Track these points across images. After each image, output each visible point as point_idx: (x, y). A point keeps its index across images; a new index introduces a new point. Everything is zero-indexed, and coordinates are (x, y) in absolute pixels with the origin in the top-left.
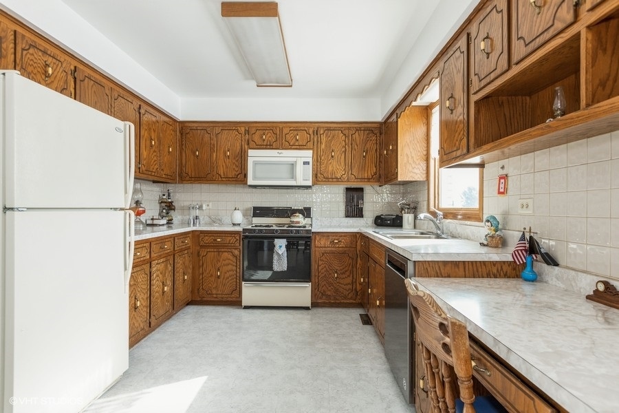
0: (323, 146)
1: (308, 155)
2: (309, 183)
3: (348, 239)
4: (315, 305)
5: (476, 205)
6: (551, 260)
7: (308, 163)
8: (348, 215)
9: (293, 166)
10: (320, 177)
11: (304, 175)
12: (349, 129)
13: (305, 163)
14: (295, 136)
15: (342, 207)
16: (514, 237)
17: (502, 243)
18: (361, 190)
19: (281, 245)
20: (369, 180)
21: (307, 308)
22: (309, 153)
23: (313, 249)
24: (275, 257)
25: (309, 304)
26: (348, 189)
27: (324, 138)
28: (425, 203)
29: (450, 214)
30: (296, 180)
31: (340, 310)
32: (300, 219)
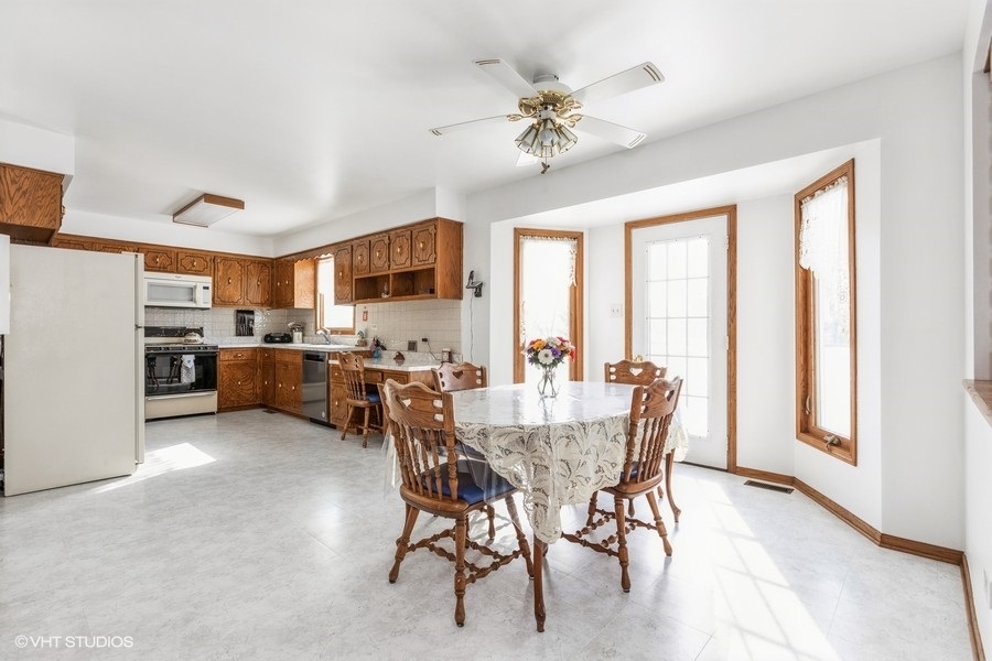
0: (220, 273)
1: (208, 281)
2: (209, 306)
3: (249, 353)
4: (220, 410)
5: (351, 326)
6: (384, 348)
7: (207, 288)
8: (239, 334)
9: (192, 290)
10: (219, 301)
11: (204, 298)
12: (245, 260)
13: (205, 288)
14: (192, 262)
15: (233, 327)
16: (370, 341)
17: (365, 344)
18: (252, 312)
19: (189, 361)
20: (262, 304)
21: (213, 413)
22: (210, 279)
23: (218, 362)
24: (184, 371)
25: (215, 410)
26: (239, 311)
27: (221, 267)
28: (313, 325)
29: (334, 331)
30: (195, 302)
31: (242, 412)
32: (197, 337)
